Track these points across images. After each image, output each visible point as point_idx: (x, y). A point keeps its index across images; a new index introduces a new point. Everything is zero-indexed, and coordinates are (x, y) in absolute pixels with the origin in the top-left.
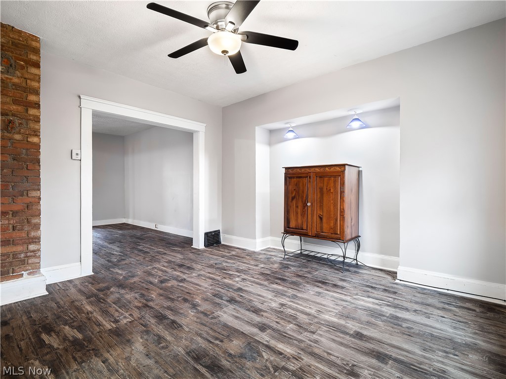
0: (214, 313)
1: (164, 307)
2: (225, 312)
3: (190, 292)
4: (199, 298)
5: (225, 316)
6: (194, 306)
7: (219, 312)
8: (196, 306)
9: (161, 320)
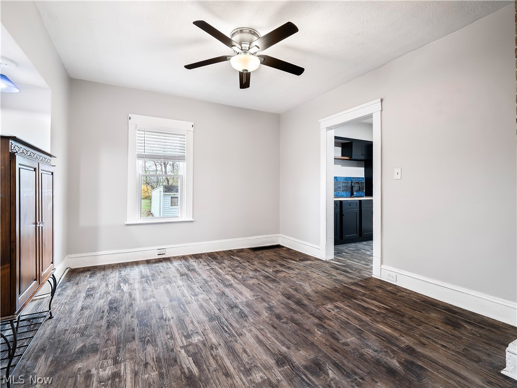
0: (256, 299)
1: (300, 314)
2: (246, 298)
3: (272, 329)
4: (264, 317)
5: (248, 296)
6: (270, 309)
7: (251, 299)
8: (269, 308)
9: (299, 302)
